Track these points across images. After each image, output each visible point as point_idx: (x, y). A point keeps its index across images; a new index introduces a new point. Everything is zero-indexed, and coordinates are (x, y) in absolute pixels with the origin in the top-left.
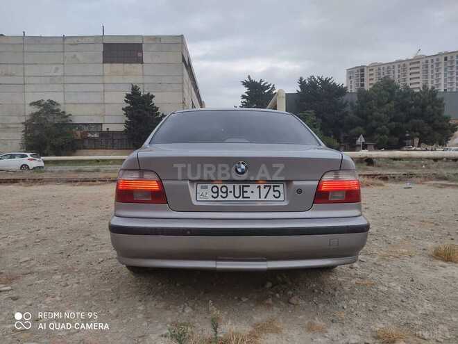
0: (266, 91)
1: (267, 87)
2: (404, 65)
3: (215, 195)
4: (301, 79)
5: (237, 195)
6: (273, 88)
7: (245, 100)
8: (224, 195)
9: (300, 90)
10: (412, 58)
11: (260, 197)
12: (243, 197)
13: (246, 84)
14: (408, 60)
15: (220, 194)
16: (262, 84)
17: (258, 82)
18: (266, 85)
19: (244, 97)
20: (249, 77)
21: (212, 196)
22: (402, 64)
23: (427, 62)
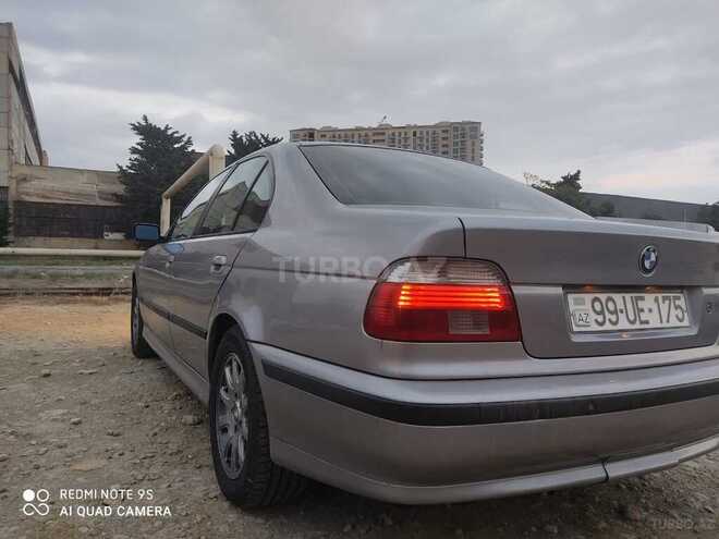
0: (176, 146)
1: (179, 140)
2: (366, 135)
3: (600, 319)
4: (235, 134)
5: (632, 318)
6: (189, 142)
7: (136, 156)
8: (614, 318)
9: (233, 151)
10: (375, 126)
11: (661, 322)
12: (642, 323)
13: (138, 129)
14: (369, 129)
15: (608, 316)
16: (170, 132)
17: (163, 128)
18: (176, 135)
19: (134, 151)
20: (145, 118)
21: (596, 321)
22: (363, 133)
23: (393, 134)
